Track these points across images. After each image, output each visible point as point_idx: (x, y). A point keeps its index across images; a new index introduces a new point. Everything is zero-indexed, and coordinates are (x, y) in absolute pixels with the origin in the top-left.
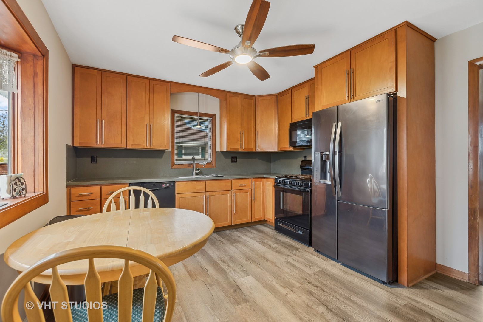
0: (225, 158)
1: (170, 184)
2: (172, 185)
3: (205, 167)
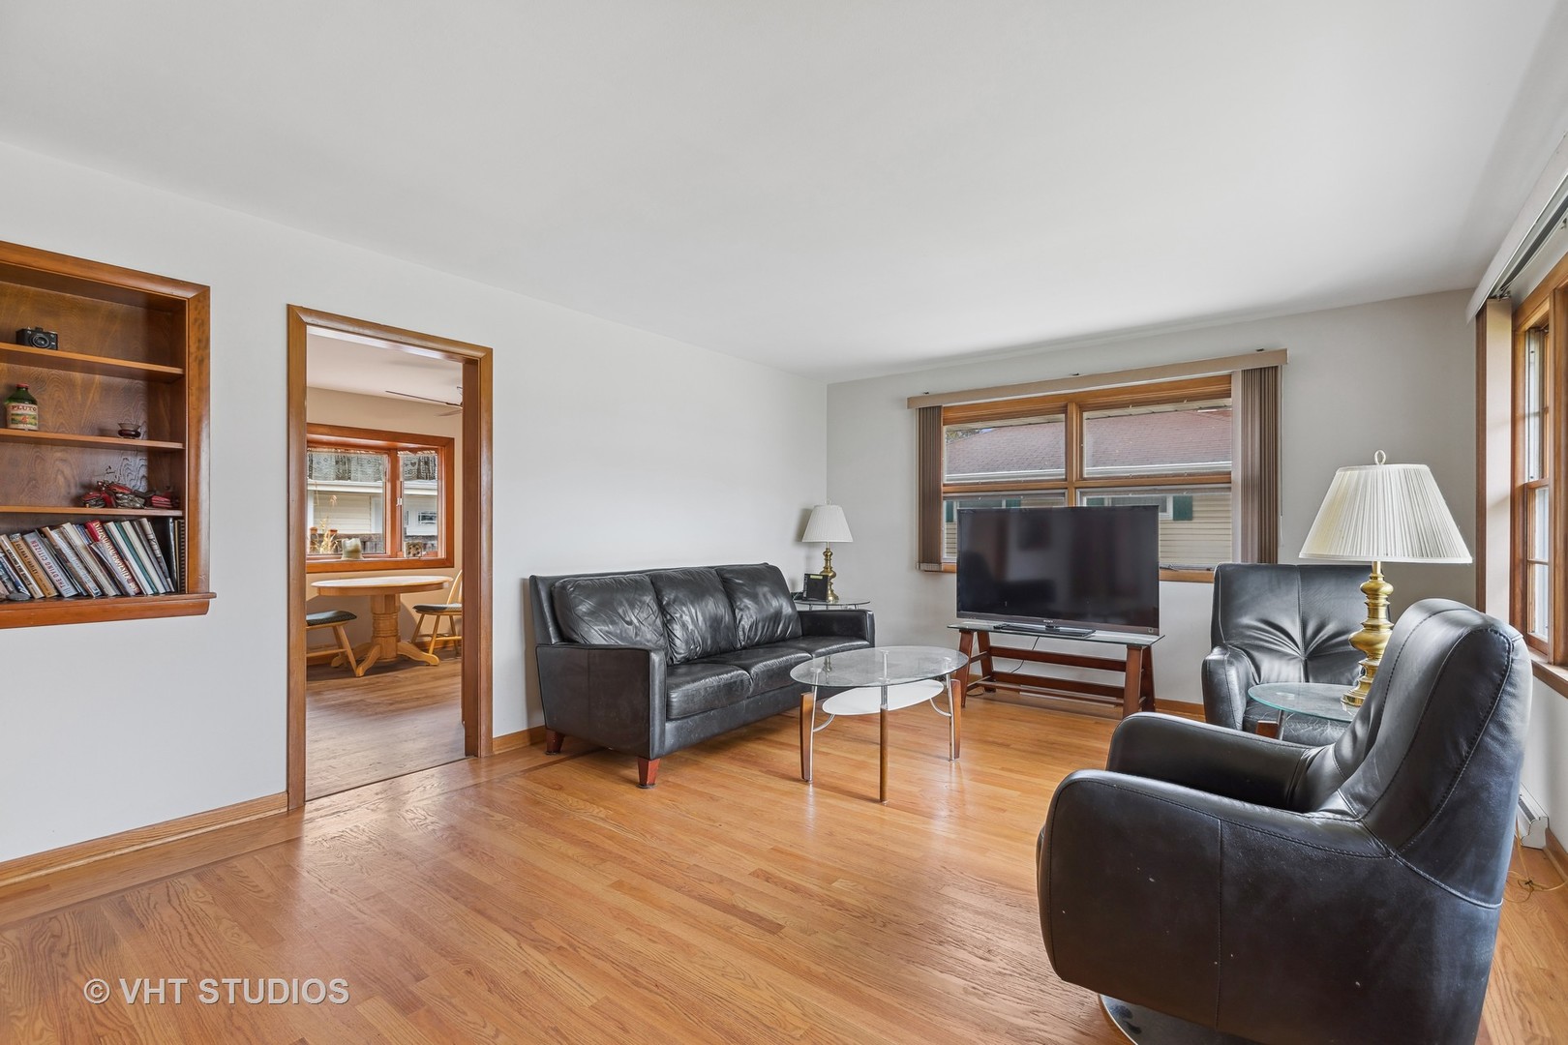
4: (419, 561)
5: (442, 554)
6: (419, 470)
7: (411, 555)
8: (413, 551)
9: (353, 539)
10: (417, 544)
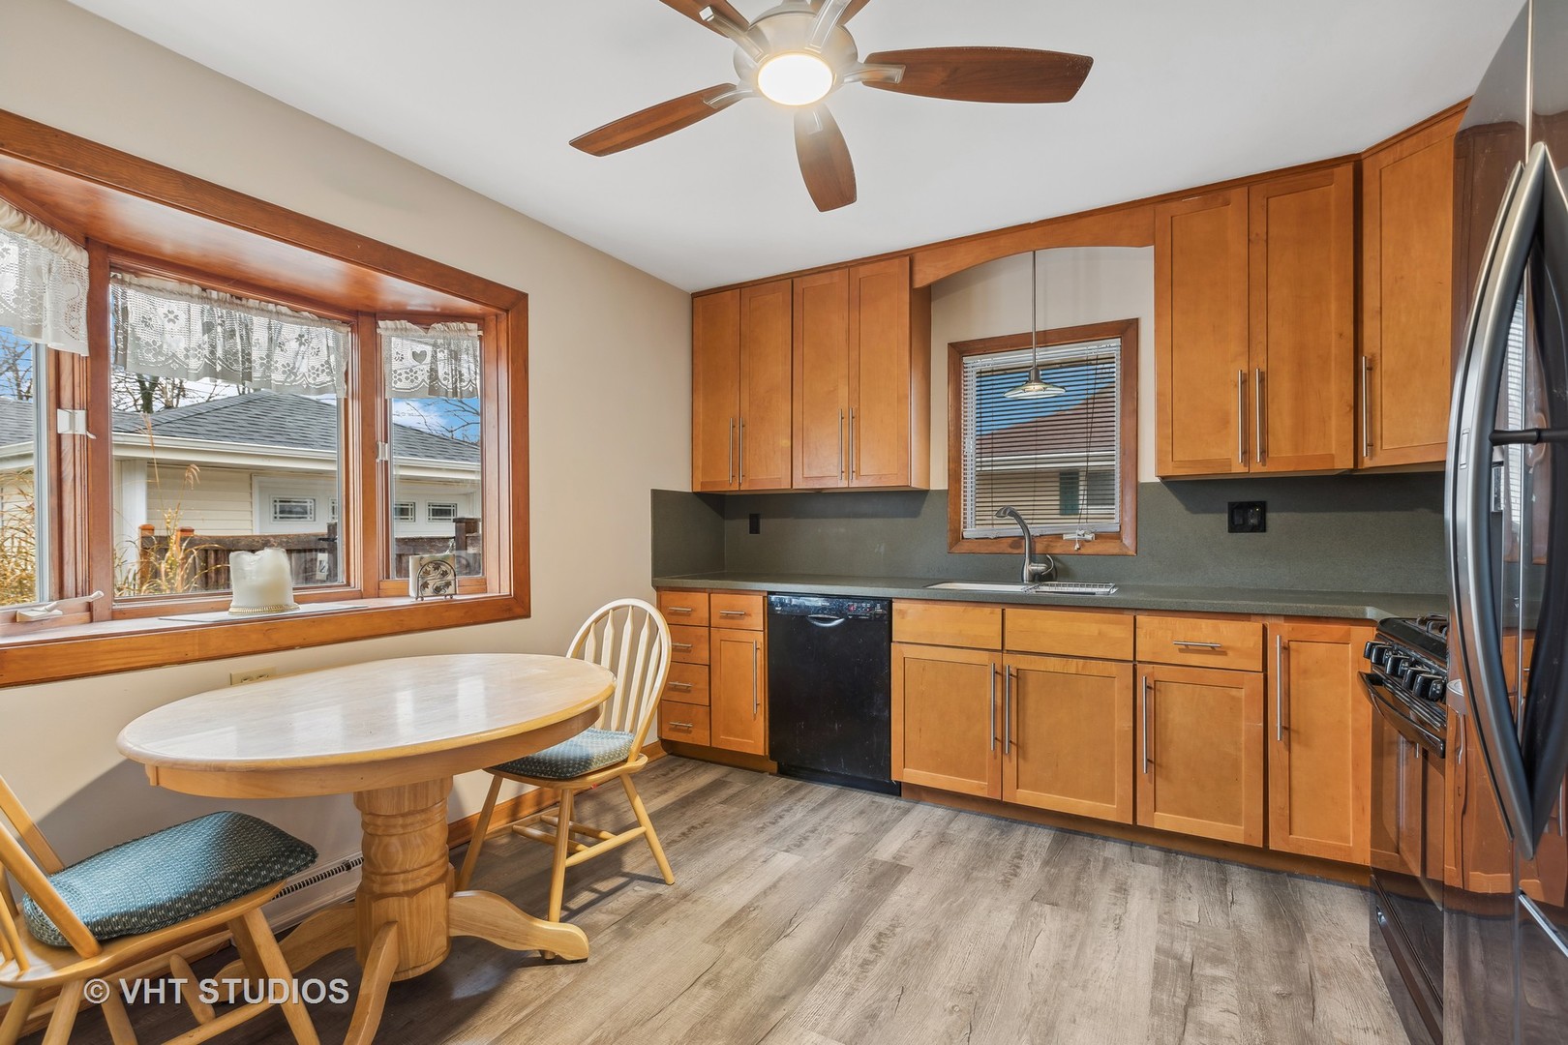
0: (1188, 508)
1: (873, 608)
2: (878, 609)
3: (1083, 551)
4: (450, 606)
5: (499, 583)
6: (433, 372)
7: (429, 591)
8: (434, 580)
9: (267, 552)
10: (443, 561)
